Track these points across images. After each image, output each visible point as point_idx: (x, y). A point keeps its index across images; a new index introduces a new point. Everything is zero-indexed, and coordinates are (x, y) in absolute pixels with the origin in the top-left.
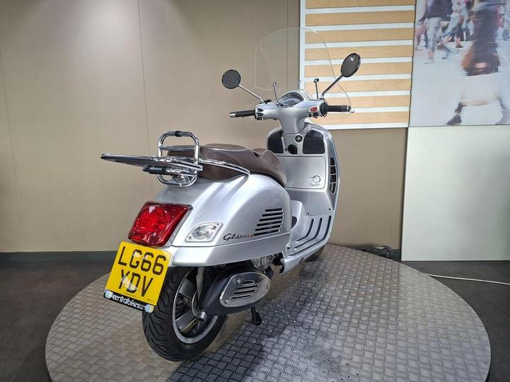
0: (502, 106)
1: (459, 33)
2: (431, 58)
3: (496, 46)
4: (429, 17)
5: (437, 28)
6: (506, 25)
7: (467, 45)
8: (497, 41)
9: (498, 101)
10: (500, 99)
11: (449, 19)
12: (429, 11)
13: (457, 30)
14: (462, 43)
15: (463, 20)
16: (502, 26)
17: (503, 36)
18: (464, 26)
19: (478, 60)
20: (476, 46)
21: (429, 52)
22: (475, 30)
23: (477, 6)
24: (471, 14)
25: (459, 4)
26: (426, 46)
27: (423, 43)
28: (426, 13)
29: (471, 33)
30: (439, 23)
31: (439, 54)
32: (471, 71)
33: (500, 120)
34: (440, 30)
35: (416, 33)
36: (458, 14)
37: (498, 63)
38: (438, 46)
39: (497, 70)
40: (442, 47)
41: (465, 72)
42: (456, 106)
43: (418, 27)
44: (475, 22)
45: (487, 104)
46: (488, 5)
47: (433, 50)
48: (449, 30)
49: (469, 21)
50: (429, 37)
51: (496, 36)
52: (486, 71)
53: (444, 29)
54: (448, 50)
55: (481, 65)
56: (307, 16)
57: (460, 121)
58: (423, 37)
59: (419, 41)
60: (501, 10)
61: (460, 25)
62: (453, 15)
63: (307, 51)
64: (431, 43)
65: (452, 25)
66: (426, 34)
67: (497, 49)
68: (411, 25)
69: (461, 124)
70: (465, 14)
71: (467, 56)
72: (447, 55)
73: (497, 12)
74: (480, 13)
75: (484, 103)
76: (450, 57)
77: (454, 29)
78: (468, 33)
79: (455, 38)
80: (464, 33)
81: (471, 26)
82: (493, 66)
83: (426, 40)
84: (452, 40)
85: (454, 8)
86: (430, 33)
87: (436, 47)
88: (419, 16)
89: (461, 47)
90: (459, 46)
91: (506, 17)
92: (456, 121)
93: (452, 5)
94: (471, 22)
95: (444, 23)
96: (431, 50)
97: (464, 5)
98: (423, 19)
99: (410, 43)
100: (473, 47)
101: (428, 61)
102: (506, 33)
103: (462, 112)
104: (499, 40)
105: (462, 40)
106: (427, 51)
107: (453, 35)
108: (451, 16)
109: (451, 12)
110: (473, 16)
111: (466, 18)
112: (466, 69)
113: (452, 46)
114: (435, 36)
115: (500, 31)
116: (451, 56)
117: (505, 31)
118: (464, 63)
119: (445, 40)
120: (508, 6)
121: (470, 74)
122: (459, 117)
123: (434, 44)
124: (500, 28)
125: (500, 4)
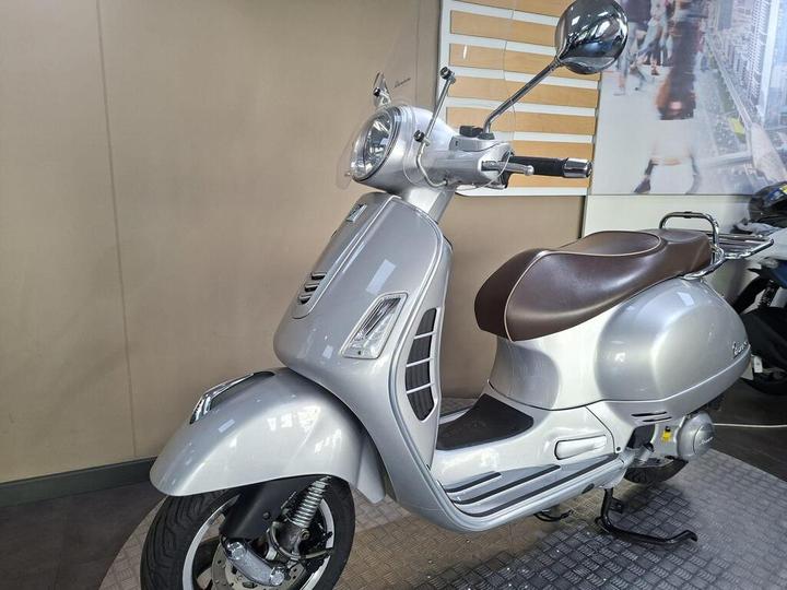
0: (694, 167)
1: (655, 51)
2: (622, 86)
3: (692, 79)
5: (631, 40)
6: (705, 50)
7: (664, 72)
8: (694, 72)
9: (690, 160)
10: (692, 158)
11: (645, 28)
13: (653, 48)
14: (658, 69)
15: (661, 33)
16: (702, 51)
17: (702, 64)
18: (662, 42)
19: (673, 97)
20: (673, 74)
21: (620, 77)
22: (673, 51)
23: (678, 14)
24: (670, 24)
25: (658, 6)
26: (618, 66)
29: (669, 56)
30: (635, 32)
31: (633, 81)
32: (666, 113)
33: (690, 186)
34: (636, 43)
36: (656, 23)
37: (694, 105)
38: (632, 70)
39: (692, 115)
40: (635, 71)
41: (660, 115)
42: (646, 166)
44: (674, 39)
45: (678, 163)
46: (690, 16)
47: (625, 74)
48: (645, 46)
49: (667, 35)
51: (694, 64)
52: (681, 115)
53: (641, 42)
54: (643, 78)
55: (676, 105)
57: (649, 188)
61: (658, 39)
62: (652, 23)
63: (453, 48)
64: (623, 63)
65: (649, 38)
67: (696, 84)
69: (651, 192)
70: (664, 23)
71: (663, 89)
72: (641, 84)
73: (697, 28)
74: (680, 25)
75: (676, 162)
76: (644, 88)
77: (651, 45)
78: (665, 55)
79: (651, 59)
80: (662, 53)
81: (669, 43)
82: (688, 108)
84: (648, 63)
85: (653, 11)
87: (629, 71)
89: (657, 74)
90: (655, 73)
91: (706, 36)
92: (644, 188)
94: (670, 38)
95: (641, 33)
96: (623, 74)
97: (664, 9)
100: (669, 76)
101: (618, 91)
102: (704, 62)
103: (652, 174)
105: (659, 64)
106: (619, 74)
107: (649, 54)
108: (649, 24)
109: (649, 17)
110: (673, 29)
111: (665, 31)
112: (660, 109)
113: (646, 70)
114: (629, 53)
115: (699, 57)
116: (646, 87)
117: (704, 57)
118: (658, 100)
119: (639, 60)
120: (710, 21)
121: (664, 118)
122: (649, 181)
123: (627, 66)
124: (699, 53)
125: (702, 17)
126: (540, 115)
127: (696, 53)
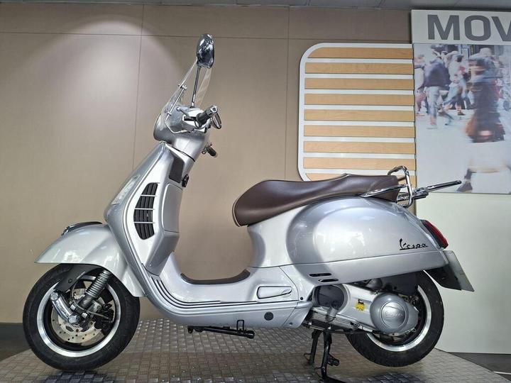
1: (459, 101)
2: (434, 123)
3: (498, 115)
4: (428, 86)
5: (437, 96)
6: (505, 97)
7: (469, 114)
8: (499, 111)
9: (508, 170)
10: (510, 168)
11: (447, 89)
12: (428, 81)
13: (457, 99)
14: (463, 111)
15: (461, 90)
16: (502, 98)
17: (504, 106)
18: (463, 95)
19: (482, 128)
20: (478, 116)
21: (431, 118)
22: (475, 100)
23: (474, 79)
24: (469, 85)
25: (456, 75)
26: (427, 112)
27: (424, 109)
28: (425, 82)
29: (472, 102)
30: (438, 92)
31: (441, 121)
32: (476, 138)
34: (440, 98)
35: (417, 100)
36: (456, 85)
37: (503, 132)
38: (440, 113)
39: (502, 139)
40: (443, 114)
41: (470, 139)
42: (466, 173)
43: (418, 94)
44: (474, 92)
45: (497, 172)
46: (485, 78)
47: (435, 116)
48: (449, 99)
49: (468, 91)
50: (429, 104)
51: (497, 106)
52: (491, 139)
53: (444, 97)
54: (451, 117)
55: (486, 133)
56: (306, 79)
57: (471, 189)
58: (423, 103)
59: (420, 107)
60: (499, 83)
61: (459, 94)
62: (451, 85)
63: (306, 112)
64: (432, 110)
65: (452, 94)
66: (426, 101)
67: (500, 119)
68: (411, 93)
69: (473, 191)
70: (463, 84)
71: (471, 123)
72: (450, 121)
73: (495, 84)
74: (478, 84)
75: (494, 171)
76: (451, 124)
77: (454, 98)
78: (468, 102)
79: (456, 106)
80: (465, 102)
81: (470, 96)
82: (498, 135)
83: (427, 106)
84: (454, 108)
85: (452, 78)
86: (430, 101)
87: (438, 114)
88: (418, 85)
89: (463, 114)
90: (461, 114)
91: (504, 89)
92: (466, 188)
93: (449, 76)
94: (470, 92)
95: (444, 92)
96: (433, 117)
97: (462, 77)
98: (422, 87)
99: (411, 109)
100: (475, 115)
101: (430, 126)
102: (506, 104)
103: (472, 179)
104: (500, 109)
105: (463, 108)
106: (429, 116)
107: (453, 103)
109: (449, 82)
110: (472, 87)
111: (465, 88)
112: (471, 136)
113: (454, 113)
114: (436, 104)
115: (500, 102)
116: (453, 123)
117: (505, 102)
118: (467, 131)
119: (446, 107)
120: (505, 80)
121: (475, 141)
122: (470, 184)
123: (435, 111)
124: (500, 99)
125: (497, 78)
126: (370, 143)
127: (497, 100)
